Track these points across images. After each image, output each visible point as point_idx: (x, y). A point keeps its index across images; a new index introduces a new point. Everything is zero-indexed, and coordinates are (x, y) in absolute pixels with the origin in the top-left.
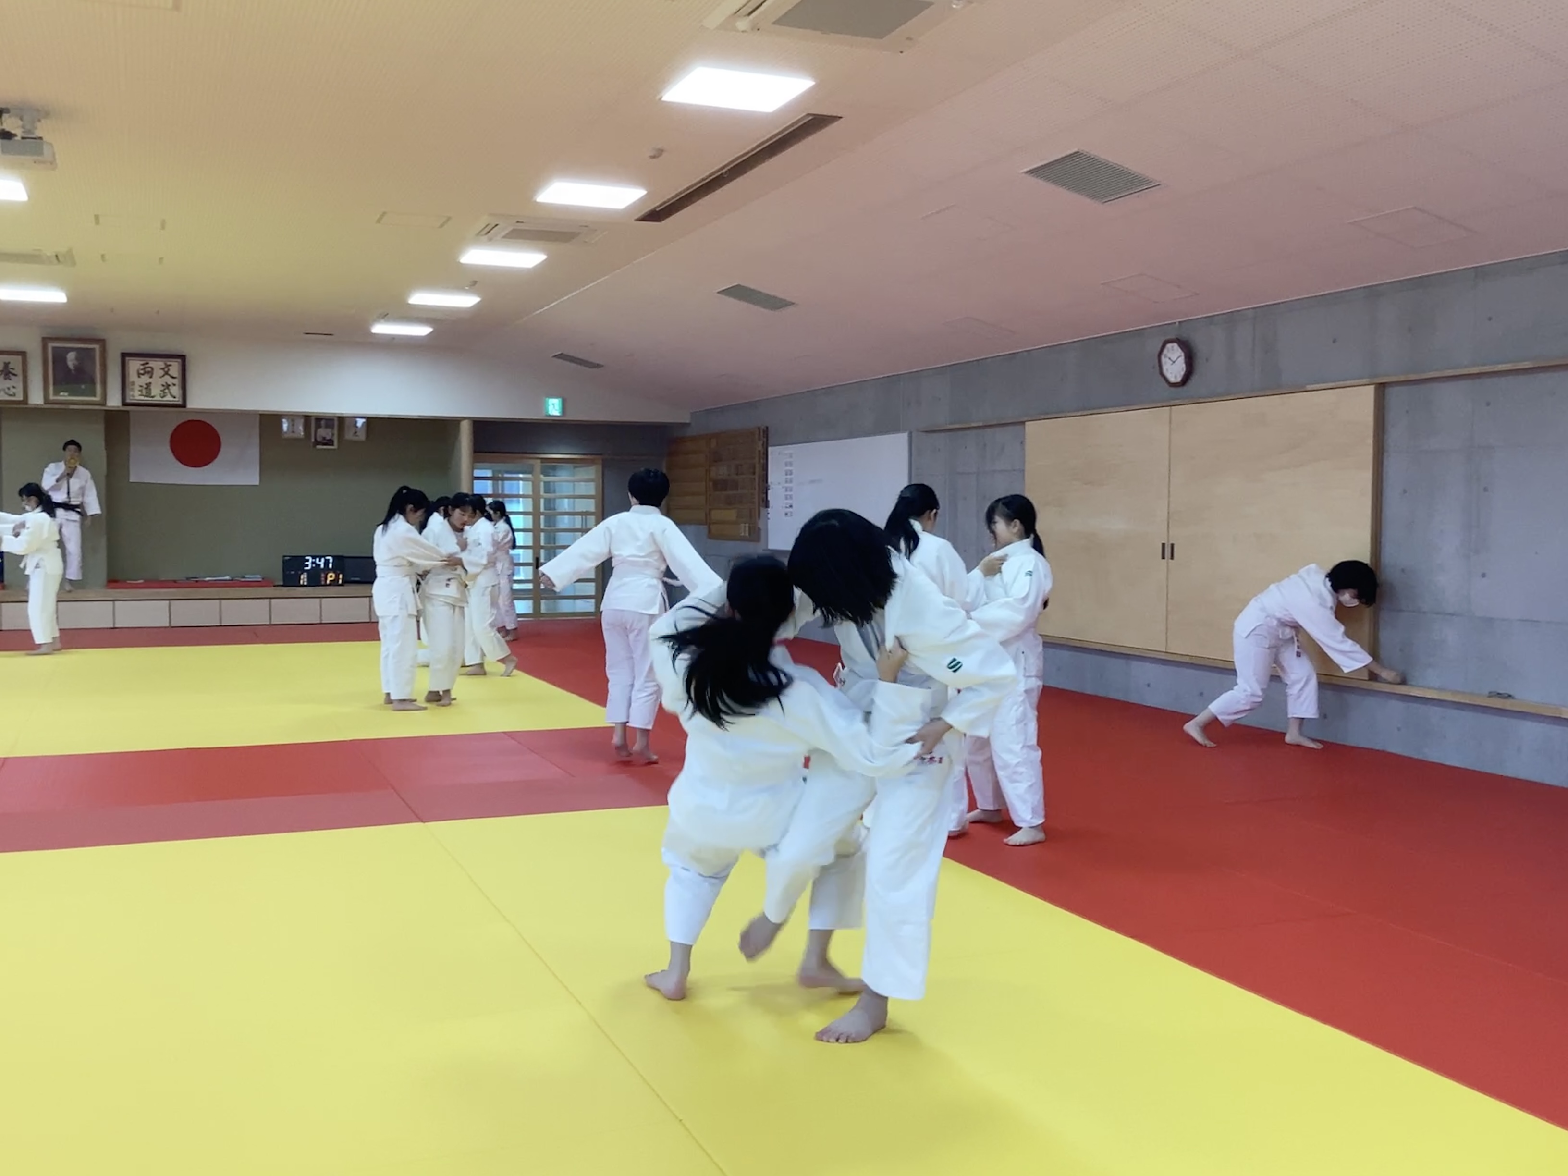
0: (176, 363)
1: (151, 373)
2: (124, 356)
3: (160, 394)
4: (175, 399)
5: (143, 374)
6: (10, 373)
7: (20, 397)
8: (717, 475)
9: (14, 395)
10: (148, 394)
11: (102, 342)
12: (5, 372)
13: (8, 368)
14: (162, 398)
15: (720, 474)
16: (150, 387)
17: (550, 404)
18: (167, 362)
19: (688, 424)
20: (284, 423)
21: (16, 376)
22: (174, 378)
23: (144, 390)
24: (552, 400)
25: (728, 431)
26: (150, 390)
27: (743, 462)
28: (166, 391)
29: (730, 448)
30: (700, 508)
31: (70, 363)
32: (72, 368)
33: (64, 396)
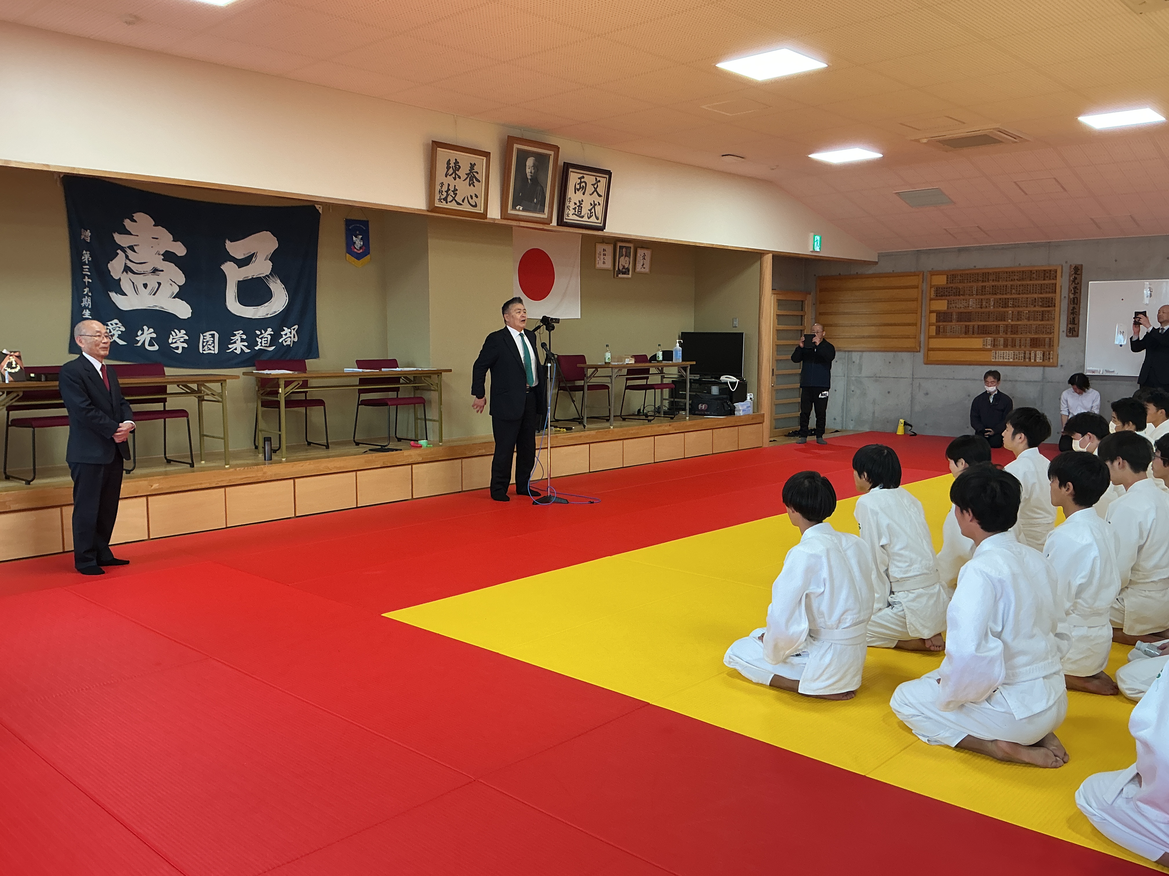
0: (604, 180)
1: (584, 189)
2: (567, 166)
3: (588, 214)
4: (597, 221)
5: (578, 189)
6: (475, 177)
7: (480, 209)
8: (948, 308)
9: (476, 206)
10: (579, 213)
11: (556, 149)
12: (470, 176)
13: (473, 171)
14: (589, 218)
15: (956, 307)
16: (582, 205)
17: (815, 241)
18: (597, 178)
19: (876, 263)
20: (598, 252)
21: (479, 182)
22: (600, 196)
23: (577, 208)
24: (816, 237)
25: (978, 269)
26: (581, 209)
27: (1018, 296)
28: (593, 210)
29: (984, 284)
30: (908, 337)
31: (528, 171)
32: (529, 177)
33: (520, 212)
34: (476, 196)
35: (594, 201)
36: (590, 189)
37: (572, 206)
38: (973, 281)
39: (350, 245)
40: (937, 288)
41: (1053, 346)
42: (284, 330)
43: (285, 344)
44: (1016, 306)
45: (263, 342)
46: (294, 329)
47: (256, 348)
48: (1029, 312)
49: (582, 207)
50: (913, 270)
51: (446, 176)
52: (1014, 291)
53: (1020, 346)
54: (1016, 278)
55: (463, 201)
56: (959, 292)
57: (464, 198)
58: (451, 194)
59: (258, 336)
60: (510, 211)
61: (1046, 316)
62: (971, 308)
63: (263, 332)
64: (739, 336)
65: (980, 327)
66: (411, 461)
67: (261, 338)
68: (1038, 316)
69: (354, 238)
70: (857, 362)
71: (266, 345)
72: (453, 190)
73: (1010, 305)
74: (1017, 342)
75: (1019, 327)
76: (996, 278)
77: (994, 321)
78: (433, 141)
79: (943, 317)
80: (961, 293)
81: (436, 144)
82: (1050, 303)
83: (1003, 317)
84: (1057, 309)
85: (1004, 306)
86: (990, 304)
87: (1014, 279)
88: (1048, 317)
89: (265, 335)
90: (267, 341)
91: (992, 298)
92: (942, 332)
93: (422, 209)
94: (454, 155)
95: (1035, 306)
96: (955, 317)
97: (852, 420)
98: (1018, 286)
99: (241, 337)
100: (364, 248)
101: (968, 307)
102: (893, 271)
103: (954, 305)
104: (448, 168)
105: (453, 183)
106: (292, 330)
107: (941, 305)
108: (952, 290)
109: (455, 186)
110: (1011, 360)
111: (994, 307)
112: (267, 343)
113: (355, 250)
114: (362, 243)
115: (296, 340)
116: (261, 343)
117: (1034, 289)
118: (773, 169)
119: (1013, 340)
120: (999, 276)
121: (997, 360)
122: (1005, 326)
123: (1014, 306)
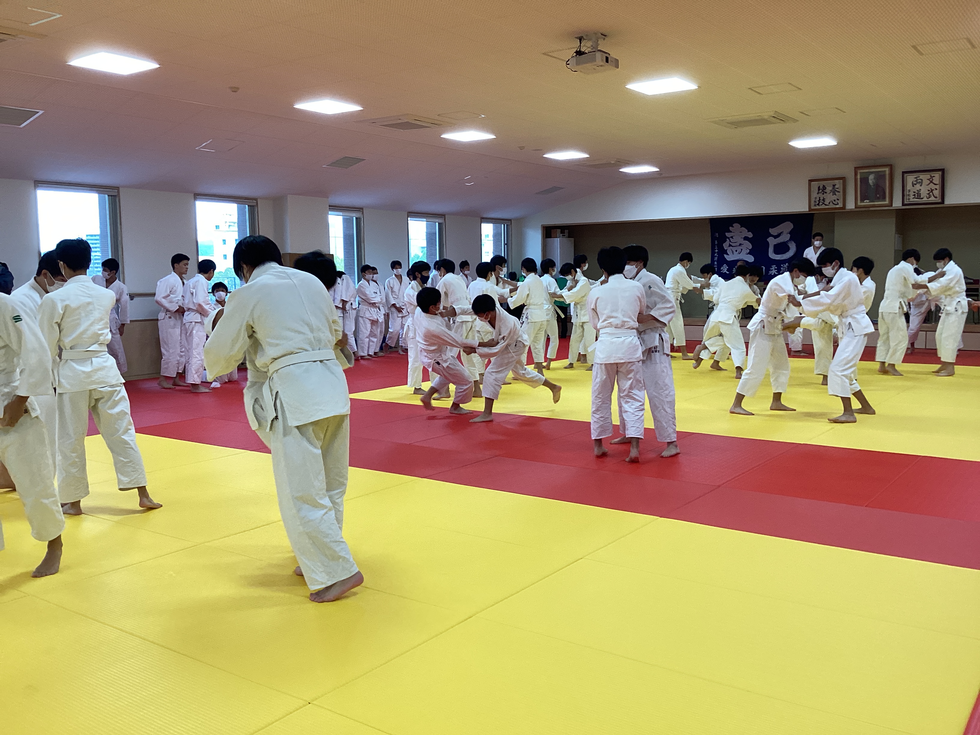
0: (938, 175)
1: (921, 183)
2: (904, 173)
3: (927, 197)
4: (936, 199)
5: (915, 184)
6: (836, 191)
7: (840, 205)
9: (838, 204)
10: (919, 197)
11: (890, 166)
12: (833, 191)
13: (835, 188)
18: (932, 175)
21: (839, 192)
22: (936, 185)
23: (917, 194)
26: (920, 194)
28: (931, 194)
31: (871, 181)
32: (872, 185)
33: (866, 203)
34: (838, 200)
35: (931, 188)
36: (926, 182)
37: (912, 193)
51: (818, 193)
57: (830, 202)
58: (821, 201)
59: (782, 267)
72: (823, 199)
78: (809, 180)
93: (807, 211)
94: (822, 183)
99: (774, 268)
104: (819, 190)
105: (822, 196)
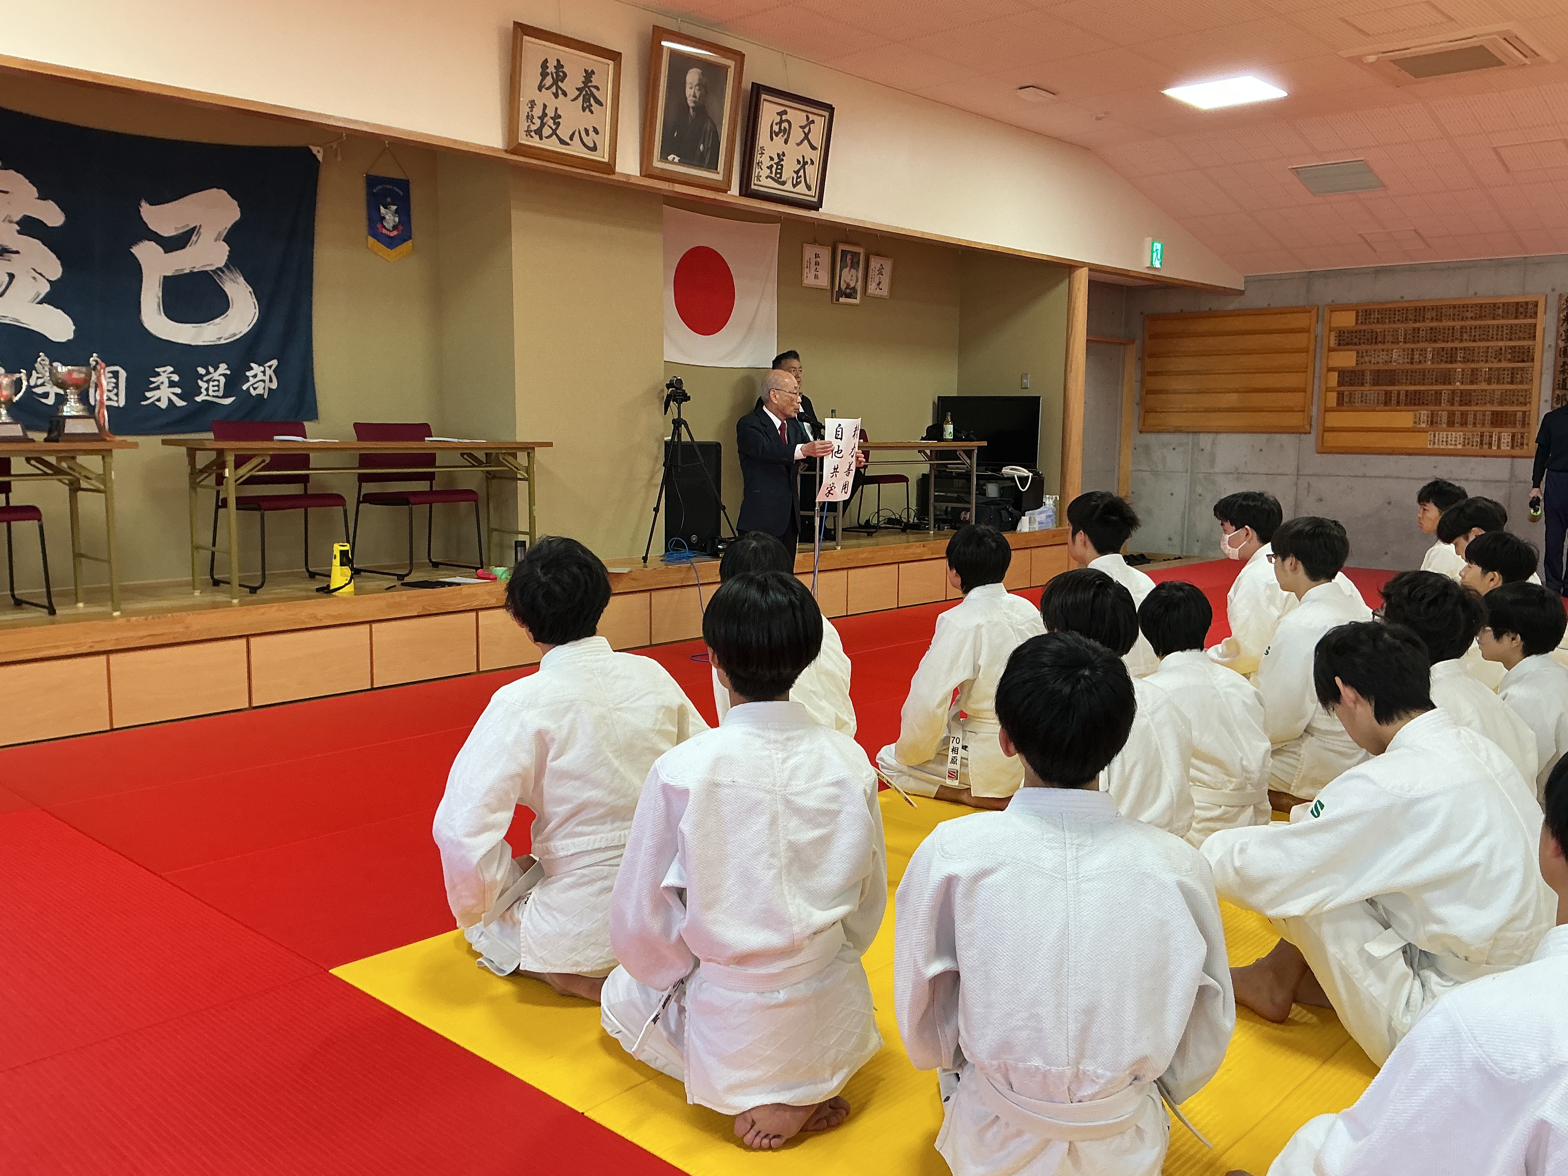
0: (821, 120)
1: (787, 133)
2: (758, 90)
3: (793, 178)
4: (809, 192)
5: (777, 133)
6: (594, 96)
7: (603, 154)
8: (1357, 364)
9: (594, 149)
10: (778, 176)
11: (739, 57)
12: (584, 93)
13: (590, 84)
14: (794, 186)
15: (1370, 362)
16: (782, 163)
17: (1154, 250)
18: (810, 115)
19: (1241, 293)
20: (806, 258)
21: (601, 105)
22: (814, 148)
23: (775, 166)
24: (1155, 244)
25: (1407, 301)
26: (781, 169)
27: (1474, 344)
28: (801, 173)
29: (1417, 325)
30: (1290, 410)
31: (689, 92)
32: (691, 104)
33: (674, 165)
34: (596, 131)
35: (803, 156)
36: (797, 134)
37: (766, 162)
38: (1398, 320)
39: (374, 222)
40: (1340, 332)
41: (1528, 424)
42: (252, 369)
43: (253, 393)
44: (1468, 361)
45: (211, 389)
46: (270, 367)
47: (198, 399)
48: (1490, 369)
49: (782, 165)
50: (1301, 304)
51: (540, 89)
52: (1465, 336)
53: (1474, 423)
54: (1469, 315)
55: (571, 138)
56: (1376, 338)
57: (574, 134)
58: (548, 123)
59: (201, 377)
60: (657, 164)
61: (1519, 376)
62: (1394, 364)
63: (211, 369)
64: (1033, 403)
65: (1409, 394)
66: (475, 604)
67: (208, 382)
68: (1506, 376)
69: (382, 210)
70: (1208, 449)
71: (215, 394)
72: (553, 116)
73: (1459, 359)
74: (1471, 418)
75: (1474, 394)
76: (1437, 315)
77: (1432, 384)
78: (515, 23)
79: (1348, 377)
80: (1379, 340)
81: (522, 29)
82: (1526, 355)
83: (1446, 378)
84: (1537, 364)
85: (1449, 359)
86: (1426, 357)
87: (1467, 318)
88: (1522, 377)
89: (216, 376)
90: (218, 386)
91: (1430, 347)
92: (1346, 402)
93: (495, 146)
94: (555, 52)
95: (1500, 361)
96: (1368, 377)
97: (1198, 541)
98: (1473, 327)
99: (169, 378)
100: (400, 227)
101: (1391, 362)
102: (1269, 305)
103: (1367, 359)
104: (544, 75)
105: (553, 104)
106: (267, 369)
107: (1347, 359)
108: (1364, 336)
109: (556, 109)
110: (1459, 447)
111: (1433, 363)
112: (218, 391)
113: (384, 231)
114: (397, 219)
115: (274, 386)
116: (207, 389)
117: (1500, 333)
118: (1098, 119)
119: (1464, 414)
120: (1441, 313)
121: (1436, 446)
122: (1450, 392)
123: (1466, 360)
